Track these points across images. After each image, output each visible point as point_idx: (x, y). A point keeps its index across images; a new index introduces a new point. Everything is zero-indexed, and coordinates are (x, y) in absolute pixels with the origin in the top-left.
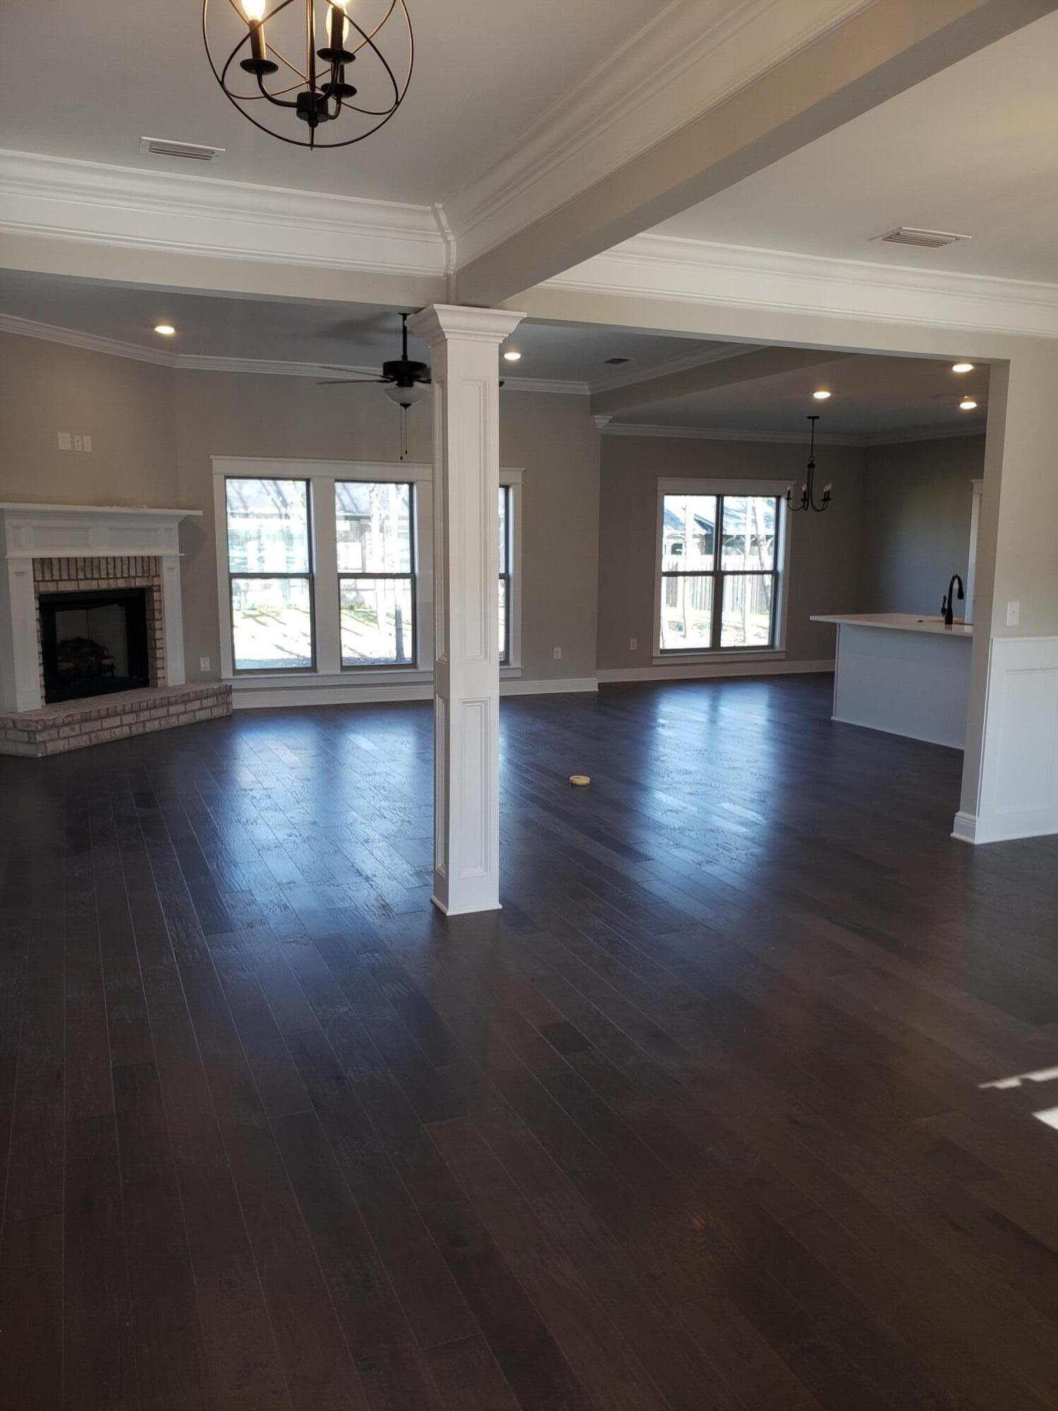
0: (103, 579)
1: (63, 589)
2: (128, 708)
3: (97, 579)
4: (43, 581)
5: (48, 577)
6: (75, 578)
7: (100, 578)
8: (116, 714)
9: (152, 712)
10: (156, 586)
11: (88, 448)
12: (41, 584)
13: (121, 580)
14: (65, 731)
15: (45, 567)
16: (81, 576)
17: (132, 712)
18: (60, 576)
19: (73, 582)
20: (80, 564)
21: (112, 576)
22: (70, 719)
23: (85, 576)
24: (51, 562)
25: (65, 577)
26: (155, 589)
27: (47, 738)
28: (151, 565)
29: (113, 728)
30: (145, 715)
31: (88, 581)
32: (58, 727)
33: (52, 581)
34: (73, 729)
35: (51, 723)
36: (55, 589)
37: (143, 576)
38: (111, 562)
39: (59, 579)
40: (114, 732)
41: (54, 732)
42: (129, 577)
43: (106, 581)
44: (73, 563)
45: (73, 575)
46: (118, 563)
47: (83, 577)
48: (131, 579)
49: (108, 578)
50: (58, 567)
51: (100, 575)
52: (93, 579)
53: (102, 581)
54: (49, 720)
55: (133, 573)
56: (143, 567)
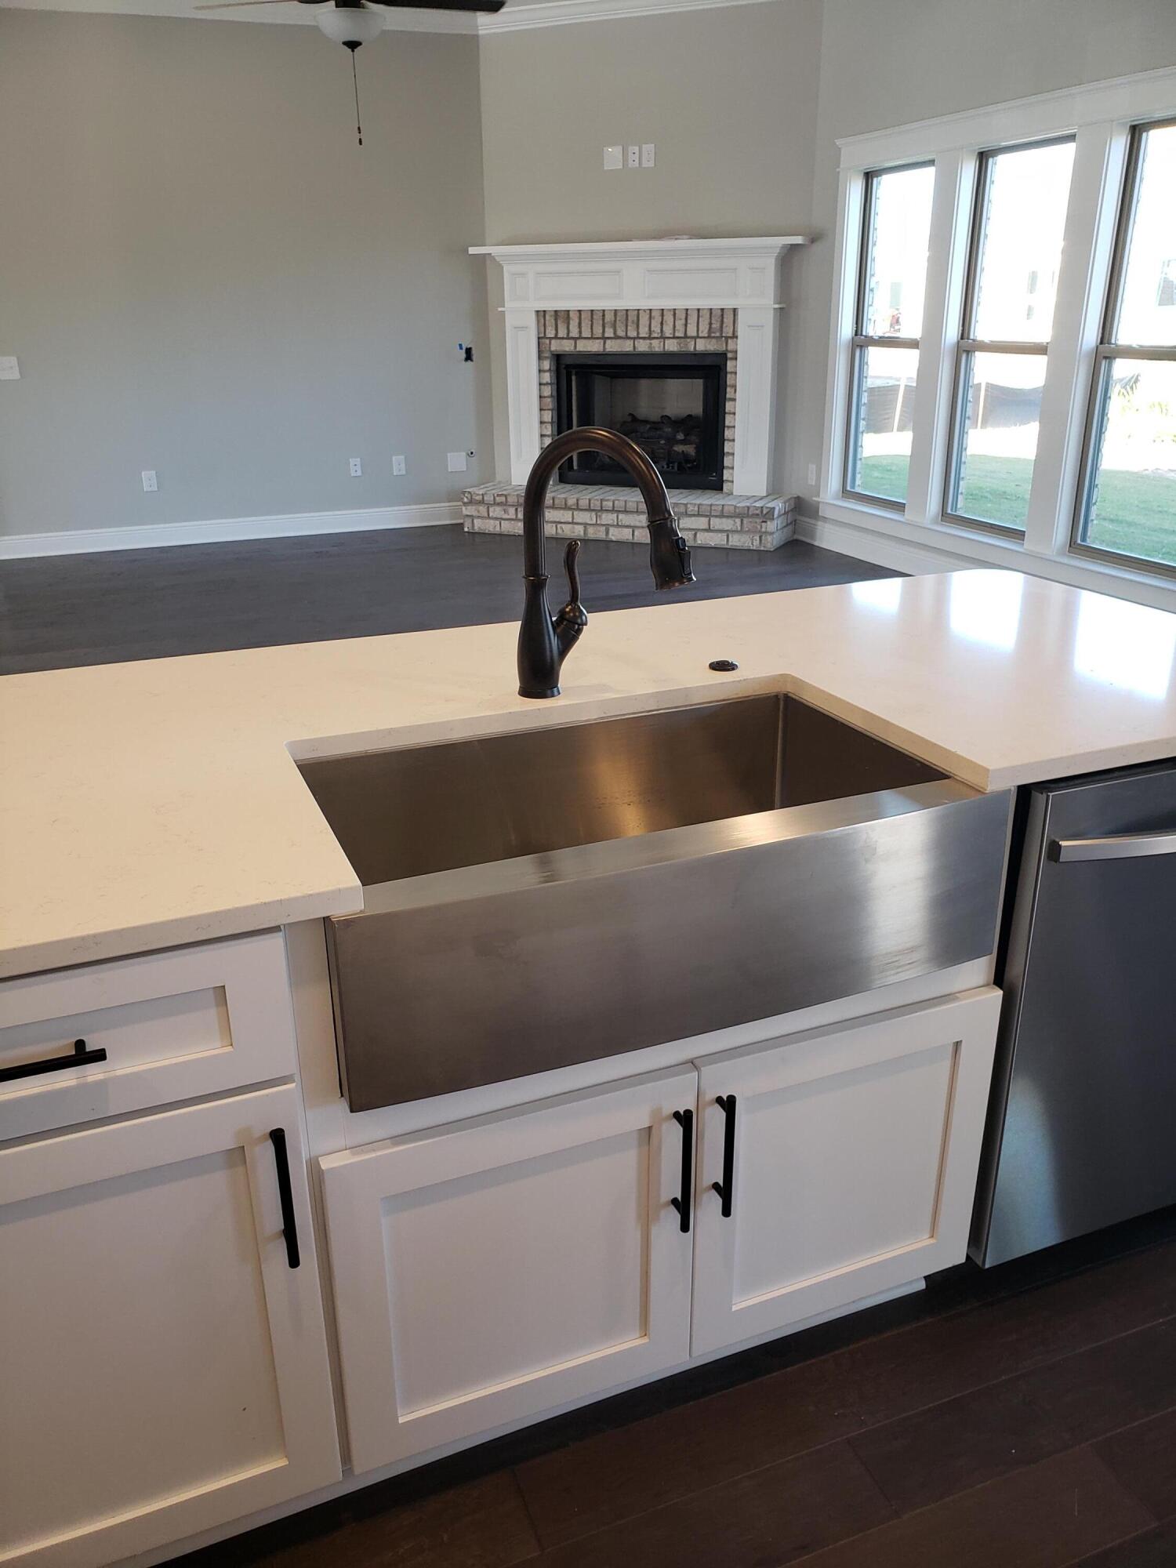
0: (644, 338)
1: (581, 350)
2: (584, 503)
3: (634, 339)
4: (556, 337)
5: (562, 333)
6: (600, 336)
7: (639, 338)
8: (566, 508)
9: (621, 516)
10: (731, 352)
11: (649, 163)
12: (553, 341)
13: (671, 340)
14: (496, 511)
15: (559, 322)
16: (609, 333)
17: (589, 510)
18: (580, 332)
19: (598, 341)
20: (609, 317)
21: (656, 335)
22: (503, 499)
23: (615, 333)
24: (568, 315)
25: (586, 333)
26: (729, 355)
27: (475, 514)
28: (723, 321)
29: (561, 523)
30: (608, 518)
31: (619, 341)
32: (489, 505)
33: (568, 338)
34: (505, 511)
35: (479, 498)
36: (572, 348)
37: (709, 337)
38: (656, 315)
39: (577, 336)
40: (561, 528)
41: (483, 509)
42: (686, 337)
43: (648, 341)
44: (598, 317)
45: (598, 331)
46: (669, 318)
47: (612, 335)
48: (689, 340)
49: (650, 338)
50: (577, 321)
51: (638, 333)
52: (627, 338)
53: (641, 341)
54: (478, 495)
55: (692, 331)
56: (710, 324)
